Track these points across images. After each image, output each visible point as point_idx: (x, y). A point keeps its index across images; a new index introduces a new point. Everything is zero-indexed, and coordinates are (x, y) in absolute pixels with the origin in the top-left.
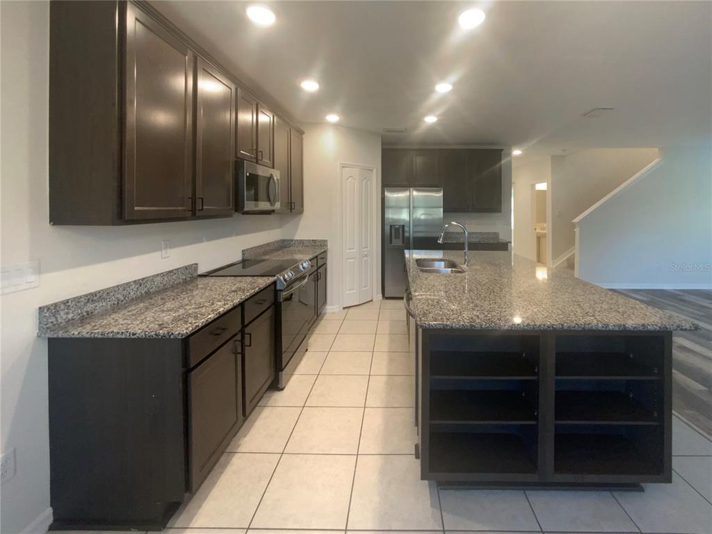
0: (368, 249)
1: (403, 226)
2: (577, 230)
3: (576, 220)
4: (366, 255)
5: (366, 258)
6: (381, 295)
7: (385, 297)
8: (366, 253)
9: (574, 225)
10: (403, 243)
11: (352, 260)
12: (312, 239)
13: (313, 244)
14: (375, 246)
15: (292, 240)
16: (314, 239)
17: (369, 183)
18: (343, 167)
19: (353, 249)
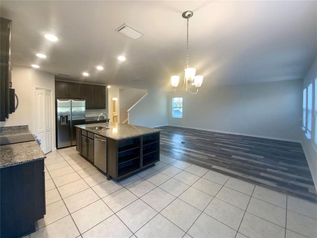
0: (49, 127)
1: (67, 116)
2: (128, 114)
3: (128, 111)
4: (48, 131)
5: (48, 132)
6: (56, 148)
7: (57, 148)
8: (48, 130)
9: (127, 112)
10: (67, 123)
11: (42, 134)
12: (18, 125)
13: (19, 128)
14: (52, 126)
15: (3, 127)
16: (19, 125)
17: (49, 97)
18: (36, 89)
19: (42, 128)
